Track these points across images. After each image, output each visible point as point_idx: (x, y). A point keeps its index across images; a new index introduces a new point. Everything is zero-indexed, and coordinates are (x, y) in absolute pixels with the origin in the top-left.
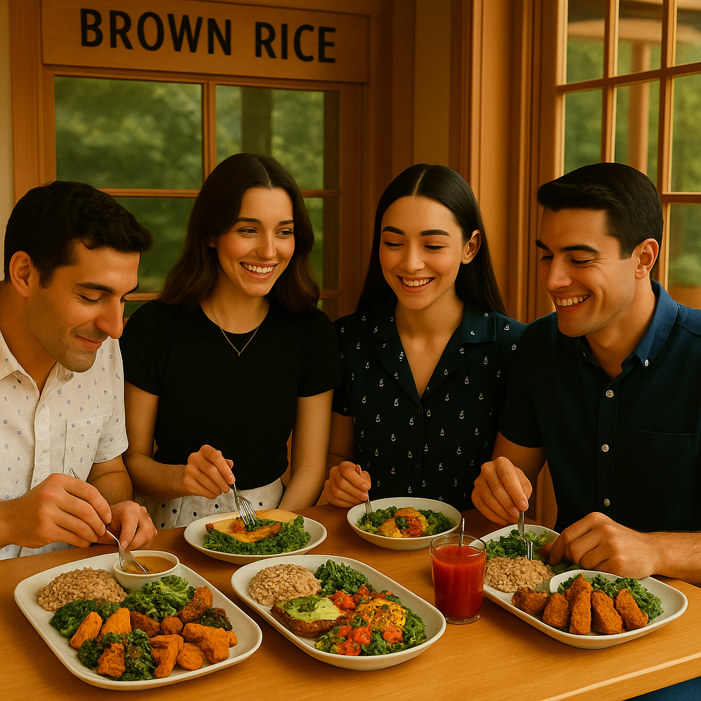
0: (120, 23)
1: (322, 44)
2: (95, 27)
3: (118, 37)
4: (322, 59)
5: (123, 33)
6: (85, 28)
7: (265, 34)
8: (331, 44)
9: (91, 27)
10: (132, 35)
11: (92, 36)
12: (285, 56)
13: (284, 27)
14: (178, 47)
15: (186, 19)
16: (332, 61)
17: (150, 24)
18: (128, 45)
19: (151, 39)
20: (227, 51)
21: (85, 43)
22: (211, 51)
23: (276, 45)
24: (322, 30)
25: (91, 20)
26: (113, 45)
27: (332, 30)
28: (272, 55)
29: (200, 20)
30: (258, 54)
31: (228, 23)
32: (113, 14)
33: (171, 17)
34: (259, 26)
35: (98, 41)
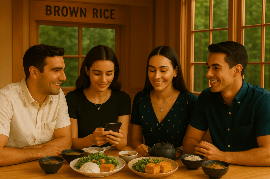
0: (57, 9)
1: (112, 14)
2: (50, 10)
3: (56, 12)
4: (111, 18)
5: (58, 11)
6: (47, 10)
7: (95, 11)
8: (114, 14)
9: (49, 10)
10: (60, 12)
11: (49, 12)
12: (101, 17)
13: (101, 10)
14: (72, 16)
15: (74, 8)
16: (114, 18)
17: (65, 9)
18: (59, 15)
19: (65, 13)
20: (85, 16)
21: (47, 14)
22: (81, 16)
23: (99, 14)
24: (111, 10)
25: (49, 8)
26: (55, 15)
27: (114, 10)
28: (97, 17)
29: (78, 8)
30: (94, 17)
31: (85, 9)
32: (55, 7)
33: (70, 8)
34: (94, 9)
35: (50, 14)
